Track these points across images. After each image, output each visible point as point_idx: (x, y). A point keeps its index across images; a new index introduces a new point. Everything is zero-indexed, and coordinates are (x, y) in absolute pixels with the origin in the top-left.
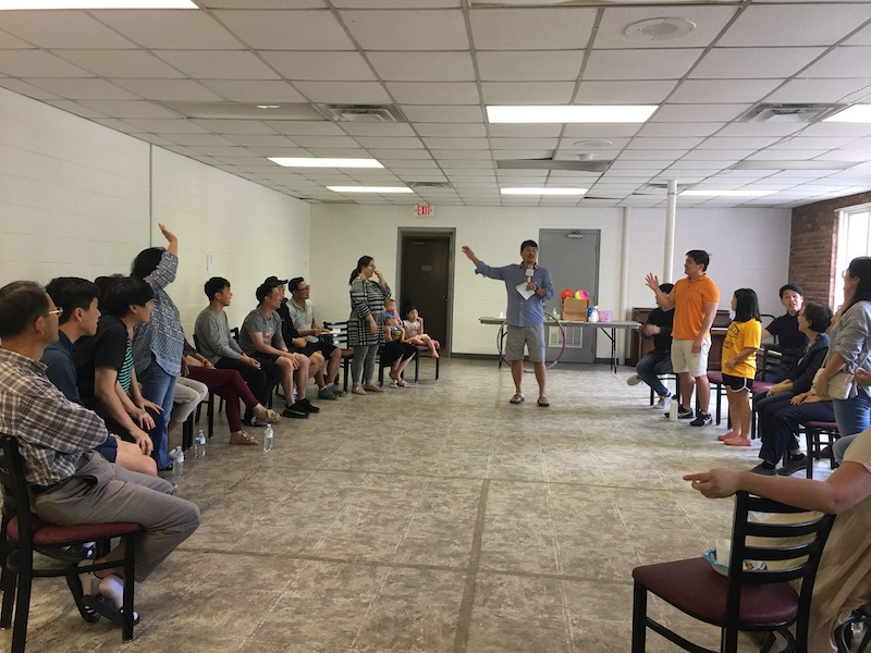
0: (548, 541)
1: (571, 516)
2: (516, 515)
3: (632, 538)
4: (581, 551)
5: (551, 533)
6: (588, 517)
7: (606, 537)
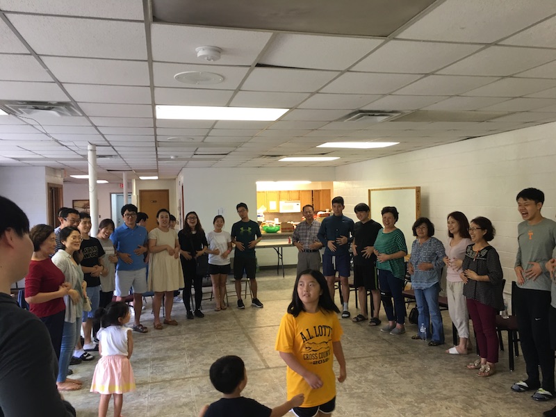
0: (220, 342)
1: (212, 354)
2: (238, 349)
3: (184, 349)
4: (206, 340)
5: (220, 345)
6: (203, 355)
7: (195, 348)
